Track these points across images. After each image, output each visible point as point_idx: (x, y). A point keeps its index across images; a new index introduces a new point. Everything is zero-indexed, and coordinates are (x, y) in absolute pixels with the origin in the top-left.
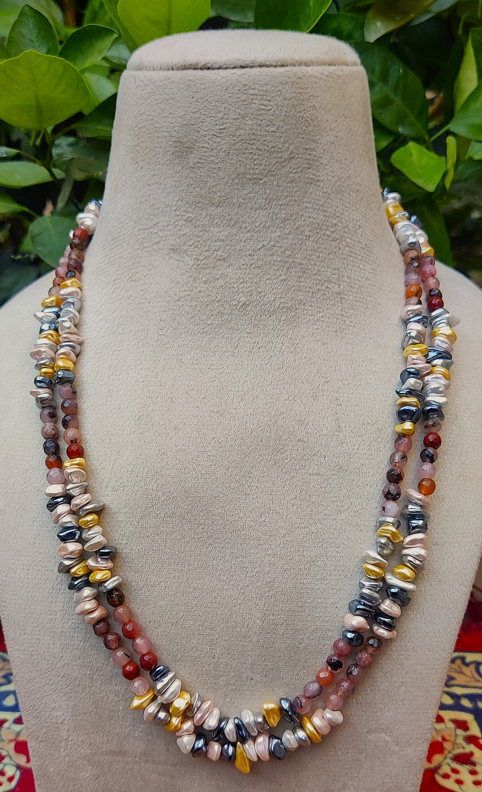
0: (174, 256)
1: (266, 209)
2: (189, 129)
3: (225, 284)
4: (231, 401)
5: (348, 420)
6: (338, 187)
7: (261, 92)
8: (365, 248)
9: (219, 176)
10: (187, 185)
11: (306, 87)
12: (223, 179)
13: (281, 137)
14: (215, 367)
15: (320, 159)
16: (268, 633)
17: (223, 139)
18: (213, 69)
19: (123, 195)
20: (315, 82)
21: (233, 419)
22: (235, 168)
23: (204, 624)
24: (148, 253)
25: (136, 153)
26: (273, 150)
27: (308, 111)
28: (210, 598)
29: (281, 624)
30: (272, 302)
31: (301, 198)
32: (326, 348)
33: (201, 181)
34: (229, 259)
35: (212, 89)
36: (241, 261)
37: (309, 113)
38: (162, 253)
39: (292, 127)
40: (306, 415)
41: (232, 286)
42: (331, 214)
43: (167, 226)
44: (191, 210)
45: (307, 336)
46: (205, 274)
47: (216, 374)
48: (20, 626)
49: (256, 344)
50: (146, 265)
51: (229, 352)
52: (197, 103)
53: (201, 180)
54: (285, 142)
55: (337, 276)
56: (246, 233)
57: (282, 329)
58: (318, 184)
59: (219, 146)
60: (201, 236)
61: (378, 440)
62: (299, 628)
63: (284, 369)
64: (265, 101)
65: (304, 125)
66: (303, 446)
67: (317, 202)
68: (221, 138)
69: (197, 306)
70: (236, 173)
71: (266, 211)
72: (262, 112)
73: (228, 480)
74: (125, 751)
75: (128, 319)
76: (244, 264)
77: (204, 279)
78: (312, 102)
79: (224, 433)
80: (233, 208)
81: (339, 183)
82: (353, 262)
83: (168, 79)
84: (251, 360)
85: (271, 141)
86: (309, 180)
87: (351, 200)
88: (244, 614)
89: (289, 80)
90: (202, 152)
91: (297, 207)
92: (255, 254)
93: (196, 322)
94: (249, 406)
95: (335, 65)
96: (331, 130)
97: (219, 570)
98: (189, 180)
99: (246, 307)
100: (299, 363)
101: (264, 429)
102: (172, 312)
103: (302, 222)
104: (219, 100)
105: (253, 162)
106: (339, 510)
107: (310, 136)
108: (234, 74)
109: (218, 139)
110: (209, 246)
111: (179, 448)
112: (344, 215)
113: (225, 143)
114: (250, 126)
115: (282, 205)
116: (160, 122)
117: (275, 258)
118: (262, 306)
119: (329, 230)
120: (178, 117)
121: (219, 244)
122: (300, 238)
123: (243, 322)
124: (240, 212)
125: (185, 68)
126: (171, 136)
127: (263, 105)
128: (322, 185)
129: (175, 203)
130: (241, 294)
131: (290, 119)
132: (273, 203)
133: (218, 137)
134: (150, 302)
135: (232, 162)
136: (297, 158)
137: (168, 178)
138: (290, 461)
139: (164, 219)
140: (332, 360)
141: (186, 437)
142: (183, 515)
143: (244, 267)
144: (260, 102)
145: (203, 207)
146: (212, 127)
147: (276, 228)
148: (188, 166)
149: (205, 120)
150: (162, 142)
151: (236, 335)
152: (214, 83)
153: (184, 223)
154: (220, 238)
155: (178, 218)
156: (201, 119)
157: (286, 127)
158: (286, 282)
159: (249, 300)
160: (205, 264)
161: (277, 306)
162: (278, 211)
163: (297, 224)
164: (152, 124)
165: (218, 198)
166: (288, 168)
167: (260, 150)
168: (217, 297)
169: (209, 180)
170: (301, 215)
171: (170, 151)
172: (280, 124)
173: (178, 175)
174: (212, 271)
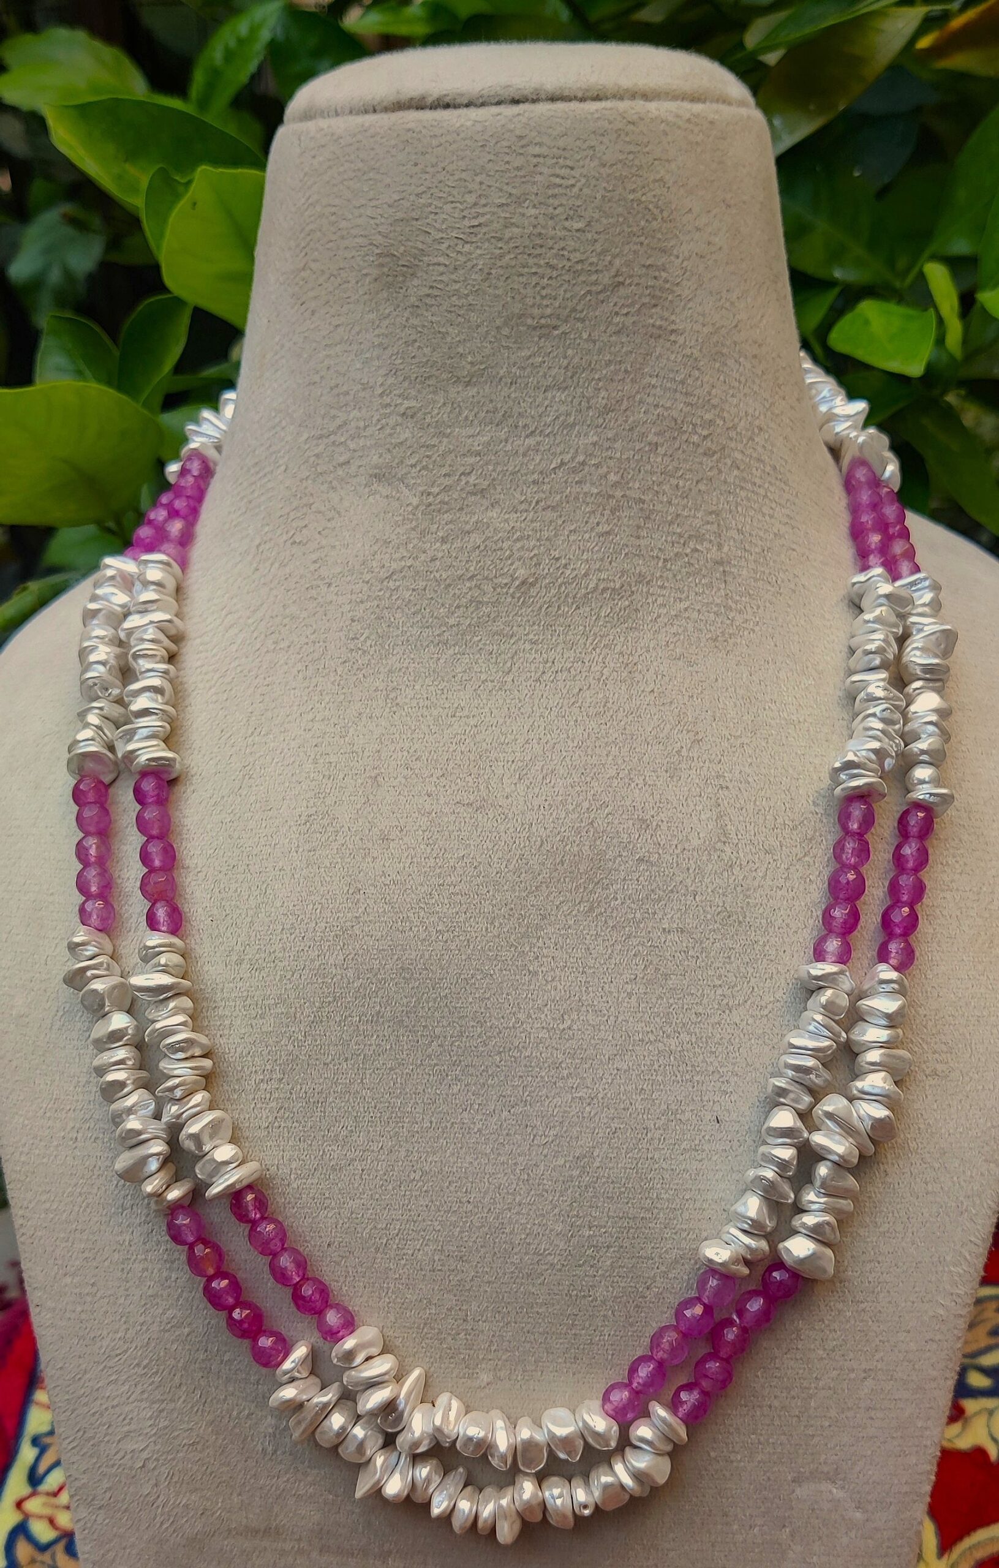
0: (380, 488)
1: (567, 387)
3: (483, 542)
4: (497, 781)
5: (741, 818)
6: (715, 346)
7: (555, 150)
8: (772, 472)
9: (469, 321)
10: (406, 342)
11: (646, 140)
12: (478, 326)
13: (596, 241)
14: (466, 713)
15: (675, 288)
16: (580, 1266)
17: (477, 247)
18: (456, 106)
19: (277, 370)
20: (664, 131)
21: (503, 817)
22: (503, 305)
23: (444, 1248)
24: (326, 485)
25: (301, 283)
26: (579, 268)
27: (650, 190)
28: (456, 1192)
29: (608, 1247)
30: (582, 579)
31: (638, 366)
32: (694, 673)
33: (434, 333)
34: (492, 491)
35: (454, 146)
36: (518, 495)
37: (653, 193)
38: (354, 484)
39: (618, 221)
40: (656, 809)
41: (499, 545)
42: (701, 400)
43: (365, 427)
44: (413, 393)
45: (654, 648)
46: (444, 522)
47: (466, 727)
48: (56, 1259)
49: (550, 664)
50: (323, 509)
51: (493, 681)
52: (424, 176)
53: (432, 330)
54: (604, 252)
55: (715, 527)
56: (527, 436)
57: (602, 633)
59: (469, 260)
60: (434, 446)
61: (807, 859)
62: (644, 1255)
63: (609, 714)
64: (561, 168)
65: (644, 217)
66: (646, 874)
67: (671, 376)
68: (474, 245)
69: (427, 589)
70: (505, 314)
71: (566, 392)
72: (556, 191)
73: (492, 944)
74: (276, 1528)
75: (286, 621)
76: (522, 502)
77: (440, 534)
78: (659, 173)
79: (485, 847)
80: (499, 387)
81: (715, 339)
82: (748, 500)
83: (366, 131)
84: (540, 696)
85: (575, 250)
86: (655, 331)
87: (741, 375)
88: (529, 1226)
89: (610, 127)
90: (435, 273)
91: (630, 385)
92: (546, 480)
93: (424, 621)
94: (537, 790)
95: (704, 102)
96: (698, 229)
97: (476, 1133)
98: (409, 332)
99: (529, 589)
100: (638, 703)
101: (568, 838)
102: (376, 603)
103: (642, 415)
104: (469, 167)
105: (539, 292)
106: (727, 1004)
107: (656, 240)
108: (497, 115)
109: (467, 247)
110: (450, 466)
111: (389, 878)
112: (727, 404)
113: (481, 255)
114: (532, 219)
115: (599, 379)
116: (351, 217)
117: (585, 488)
118: (560, 586)
119: (696, 433)
120: (385, 206)
121: (471, 460)
122: (637, 448)
123: (522, 620)
124: (513, 395)
125: (400, 106)
126: (372, 244)
127: (558, 176)
128: (681, 340)
129: (380, 380)
130: (517, 563)
131: (615, 205)
132: (580, 375)
133: (467, 242)
134: (330, 585)
135: (497, 292)
136: (630, 285)
137: (367, 330)
138: (622, 903)
139: (358, 415)
140: (707, 697)
141: (406, 855)
142: (400, 1018)
143: (523, 506)
144: (551, 171)
145: (438, 385)
146: (455, 223)
147: (589, 426)
148: (407, 304)
149: (441, 208)
150: (353, 257)
151: (508, 646)
152: (458, 135)
153: (400, 419)
154: (473, 449)
155: (388, 411)
156: (433, 207)
157: (604, 221)
158: (611, 537)
159: (535, 574)
160: (442, 502)
161: (591, 586)
162: (590, 392)
163: (631, 419)
164: (333, 224)
165: (469, 367)
166: (612, 304)
167: (553, 267)
168: (467, 570)
169: (450, 330)
170: (640, 402)
171: (370, 274)
172: (594, 215)
173: (387, 322)
174: (458, 516)
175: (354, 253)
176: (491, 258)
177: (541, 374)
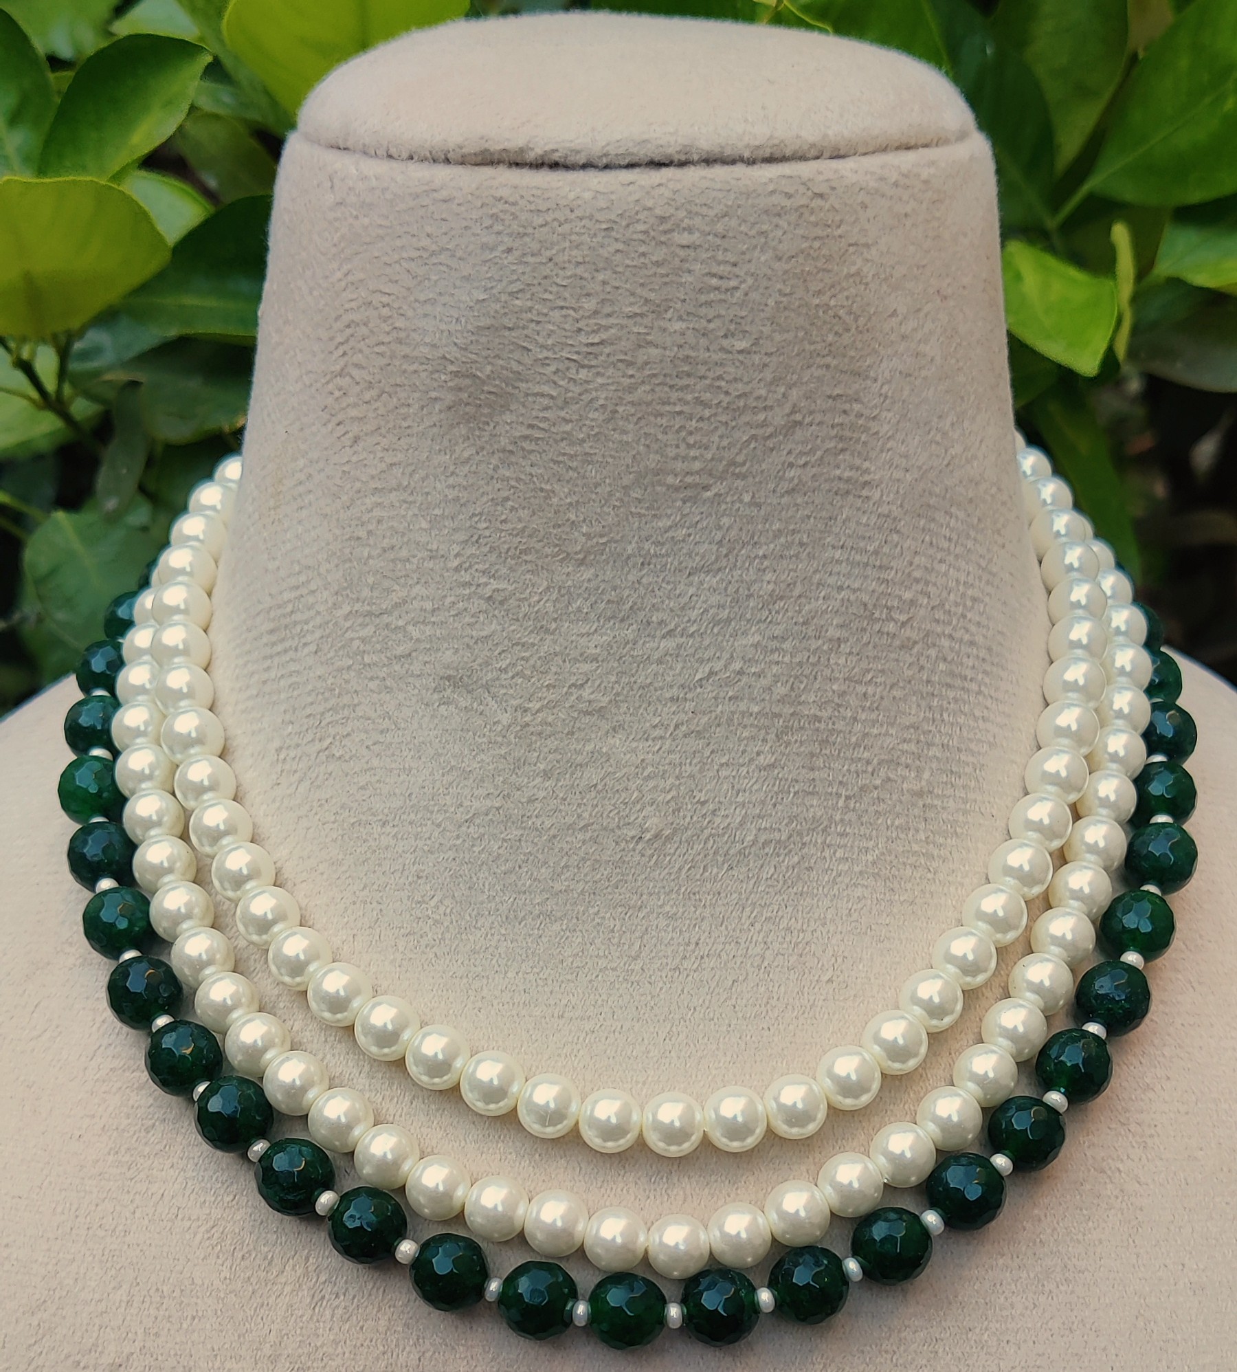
0: (455, 696)
1: (719, 569)
2: (497, 340)
3: (602, 780)
6: (921, 497)
7: (710, 238)
8: (988, 657)
9: (584, 477)
10: (493, 499)
11: (837, 218)
12: (597, 485)
13: (765, 365)
15: (871, 424)
17: (598, 374)
18: (567, 167)
20: (862, 202)
22: (634, 456)
24: (377, 682)
25: (337, 394)
26: (741, 404)
27: (841, 290)
30: (737, 829)
31: (818, 535)
33: (534, 490)
34: (614, 711)
35: (566, 227)
36: (650, 717)
37: (846, 294)
38: (418, 686)
39: (796, 337)
41: (623, 785)
42: (900, 574)
43: (434, 610)
44: (504, 571)
45: (832, 920)
46: (546, 750)
49: (692, 946)
50: (373, 715)
52: (521, 269)
53: (531, 486)
54: (775, 381)
55: (913, 746)
56: (664, 637)
57: (763, 902)
58: (865, 493)
59: (586, 391)
60: (533, 645)
64: (719, 263)
65: (830, 330)
67: (862, 544)
68: (594, 371)
69: (523, 839)
70: (636, 469)
71: (718, 578)
72: (712, 296)
76: (656, 726)
77: (542, 767)
78: (854, 263)
80: (626, 569)
81: (921, 486)
82: (957, 701)
83: (434, 192)
85: (735, 380)
86: (842, 486)
87: (952, 530)
89: (789, 203)
90: (537, 407)
91: (805, 562)
92: (689, 696)
93: (520, 883)
96: (904, 338)
98: (498, 486)
99: (664, 844)
102: (451, 854)
103: (821, 601)
104: (587, 259)
105: (684, 439)
107: (846, 360)
108: (629, 185)
109: (583, 374)
110: (556, 673)
112: (934, 575)
113: (603, 385)
114: (677, 337)
115: (765, 556)
116: (411, 313)
117: (743, 706)
118: (708, 839)
119: (893, 619)
120: (462, 306)
121: (585, 667)
122: (813, 647)
123: (654, 887)
124: (645, 581)
125: (487, 159)
126: (444, 357)
127: (714, 275)
128: (876, 495)
129: (456, 548)
130: (649, 809)
131: (793, 315)
132: (740, 551)
133: (583, 367)
135: (625, 438)
136: (811, 424)
137: (436, 477)
139: (424, 592)
143: (657, 733)
144: (705, 268)
145: (539, 562)
146: (566, 337)
147: (748, 621)
148: (496, 447)
149: (546, 315)
150: (415, 372)
151: (636, 922)
152: (572, 211)
153: (484, 606)
154: (589, 651)
155: (467, 592)
156: (535, 312)
157: (778, 337)
158: (776, 771)
159: (672, 824)
160: (544, 723)
161: (749, 838)
162: (752, 575)
163: (807, 608)
164: (385, 319)
165: (584, 539)
166: (785, 452)
167: (706, 405)
168: (579, 816)
169: (557, 487)
170: (819, 584)
171: (441, 399)
172: (764, 329)
173: (466, 469)
174: (566, 742)
175: (415, 367)
176: (616, 390)
177: (684, 551)
